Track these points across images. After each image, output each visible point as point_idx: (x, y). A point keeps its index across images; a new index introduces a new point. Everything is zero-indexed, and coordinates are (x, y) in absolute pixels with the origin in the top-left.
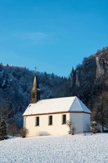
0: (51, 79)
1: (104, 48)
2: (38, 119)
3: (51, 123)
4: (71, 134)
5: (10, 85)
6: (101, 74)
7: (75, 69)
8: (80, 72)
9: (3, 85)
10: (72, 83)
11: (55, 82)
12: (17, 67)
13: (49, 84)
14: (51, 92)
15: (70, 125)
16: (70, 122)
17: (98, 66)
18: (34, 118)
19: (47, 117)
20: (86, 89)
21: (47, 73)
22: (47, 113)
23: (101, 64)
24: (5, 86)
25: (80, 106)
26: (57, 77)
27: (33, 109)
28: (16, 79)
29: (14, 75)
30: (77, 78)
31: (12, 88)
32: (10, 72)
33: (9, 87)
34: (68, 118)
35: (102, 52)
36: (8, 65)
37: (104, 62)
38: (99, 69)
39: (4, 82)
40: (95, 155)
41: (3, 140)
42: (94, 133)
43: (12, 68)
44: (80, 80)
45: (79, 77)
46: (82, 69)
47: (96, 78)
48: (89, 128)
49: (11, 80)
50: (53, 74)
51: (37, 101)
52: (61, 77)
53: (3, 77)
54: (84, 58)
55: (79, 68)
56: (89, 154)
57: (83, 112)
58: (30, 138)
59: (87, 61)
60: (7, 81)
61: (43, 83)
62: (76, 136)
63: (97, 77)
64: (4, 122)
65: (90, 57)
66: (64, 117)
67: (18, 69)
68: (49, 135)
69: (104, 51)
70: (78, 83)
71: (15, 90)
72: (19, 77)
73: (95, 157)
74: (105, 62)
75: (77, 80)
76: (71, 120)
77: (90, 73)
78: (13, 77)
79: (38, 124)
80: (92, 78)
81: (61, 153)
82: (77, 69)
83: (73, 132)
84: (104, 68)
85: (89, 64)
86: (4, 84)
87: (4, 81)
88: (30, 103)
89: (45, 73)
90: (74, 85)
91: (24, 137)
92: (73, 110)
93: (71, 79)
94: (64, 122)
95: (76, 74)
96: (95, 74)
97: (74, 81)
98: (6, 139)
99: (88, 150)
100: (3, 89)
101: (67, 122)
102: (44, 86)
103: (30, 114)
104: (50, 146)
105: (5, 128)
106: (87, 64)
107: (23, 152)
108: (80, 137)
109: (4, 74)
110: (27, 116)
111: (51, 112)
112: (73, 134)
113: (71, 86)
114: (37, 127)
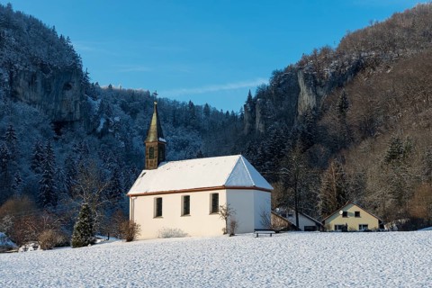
0: (203, 116)
1: (315, 51)
2: (159, 202)
3: (186, 211)
4: (228, 235)
5: (116, 130)
6: (309, 107)
7: (253, 95)
8: (264, 103)
9: (99, 129)
10: (248, 124)
11: (212, 123)
12: (130, 91)
13: (198, 128)
14: (203, 143)
15: (226, 215)
16: (227, 209)
17: (303, 88)
18: (151, 201)
19: (179, 198)
20: (275, 138)
21: (195, 104)
22: (178, 189)
23: (309, 86)
24: (104, 132)
25: (250, 176)
26: (216, 113)
27: (150, 181)
28: (127, 117)
29: (124, 107)
30: (258, 115)
31: (118, 135)
32: (115, 102)
33: (113, 134)
34: (222, 202)
35: (311, 58)
36: (110, 86)
37: (315, 82)
38: (306, 97)
39: (102, 124)
40: (269, 277)
41: (87, 245)
42: (277, 232)
43: (119, 93)
44: (264, 119)
45: (263, 113)
46: (269, 95)
47: (297, 115)
48: (267, 223)
49: (117, 119)
50: (207, 105)
51: (158, 165)
52: (225, 112)
53: (100, 112)
54: (274, 73)
55: (263, 93)
56: (256, 275)
57: (254, 188)
58: (142, 242)
59: (280, 79)
60: (108, 120)
61: (186, 125)
62: (238, 239)
63: (300, 113)
64: (88, 208)
65: (286, 70)
66: (215, 198)
67: (132, 96)
68: (184, 235)
69: (314, 57)
70: (259, 126)
71: (126, 141)
72: (134, 113)
73: (268, 281)
74: (318, 80)
75: (258, 120)
76: (228, 205)
77: (286, 103)
78: (122, 112)
79: (159, 213)
80: (289, 116)
81: (198, 274)
82: (258, 96)
83: (231, 230)
84: (315, 93)
85: (284, 85)
86: (101, 127)
87: (103, 121)
88: (144, 169)
89: (191, 104)
90: (252, 130)
91: (130, 240)
92: (234, 184)
93: (246, 117)
94: (215, 208)
95: (257, 106)
96: (297, 106)
97: (253, 121)
98: (93, 243)
99: (257, 268)
100: (99, 138)
101: (220, 209)
102: (188, 131)
103: (142, 192)
104: (180, 260)
105: (91, 220)
106: (279, 86)
107: (122, 270)
108: (246, 241)
109: (101, 105)
110: (136, 196)
111: (187, 188)
112: (232, 235)
113: (246, 131)
114: (158, 219)
